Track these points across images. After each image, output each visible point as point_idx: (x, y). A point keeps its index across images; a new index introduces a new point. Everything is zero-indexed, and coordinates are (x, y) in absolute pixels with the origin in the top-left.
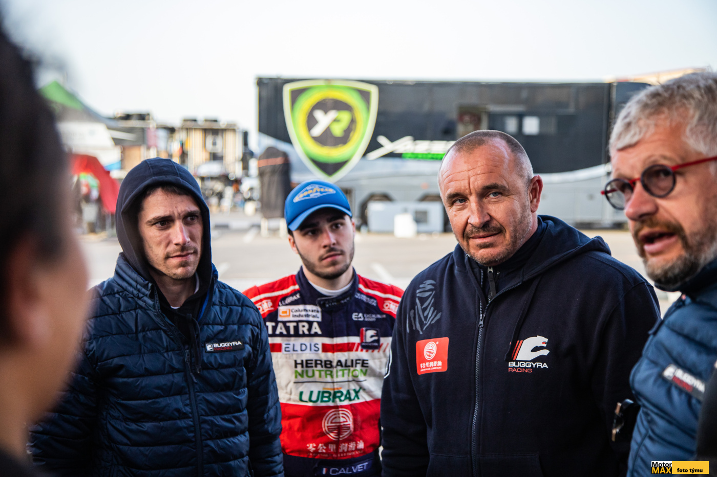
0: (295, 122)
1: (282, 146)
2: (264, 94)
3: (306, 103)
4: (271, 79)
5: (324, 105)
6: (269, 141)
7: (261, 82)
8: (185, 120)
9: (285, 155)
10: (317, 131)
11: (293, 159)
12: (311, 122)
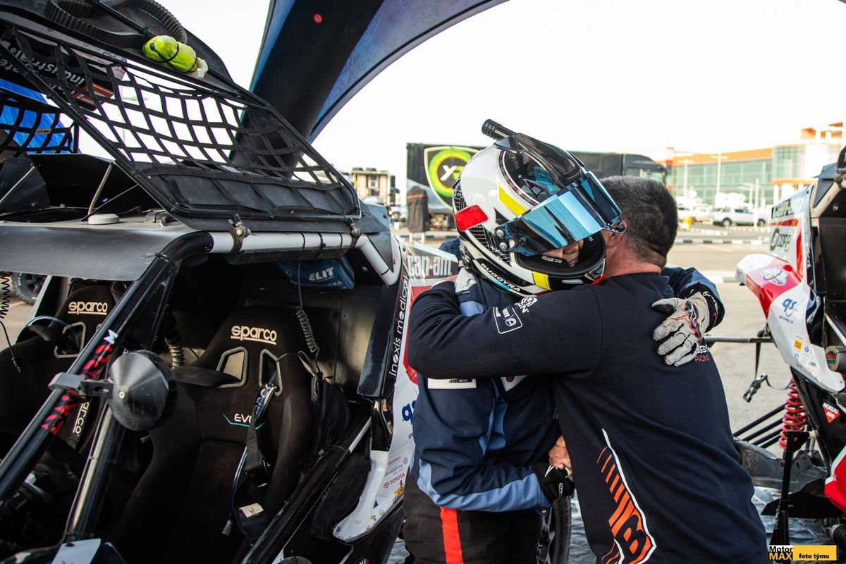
0: (431, 173)
1: (422, 187)
2: (412, 154)
3: (437, 160)
4: (415, 144)
5: (449, 162)
6: (413, 184)
7: (410, 147)
8: (354, 169)
9: (425, 193)
10: (444, 178)
11: (429, 194)
12: (441, 172)
